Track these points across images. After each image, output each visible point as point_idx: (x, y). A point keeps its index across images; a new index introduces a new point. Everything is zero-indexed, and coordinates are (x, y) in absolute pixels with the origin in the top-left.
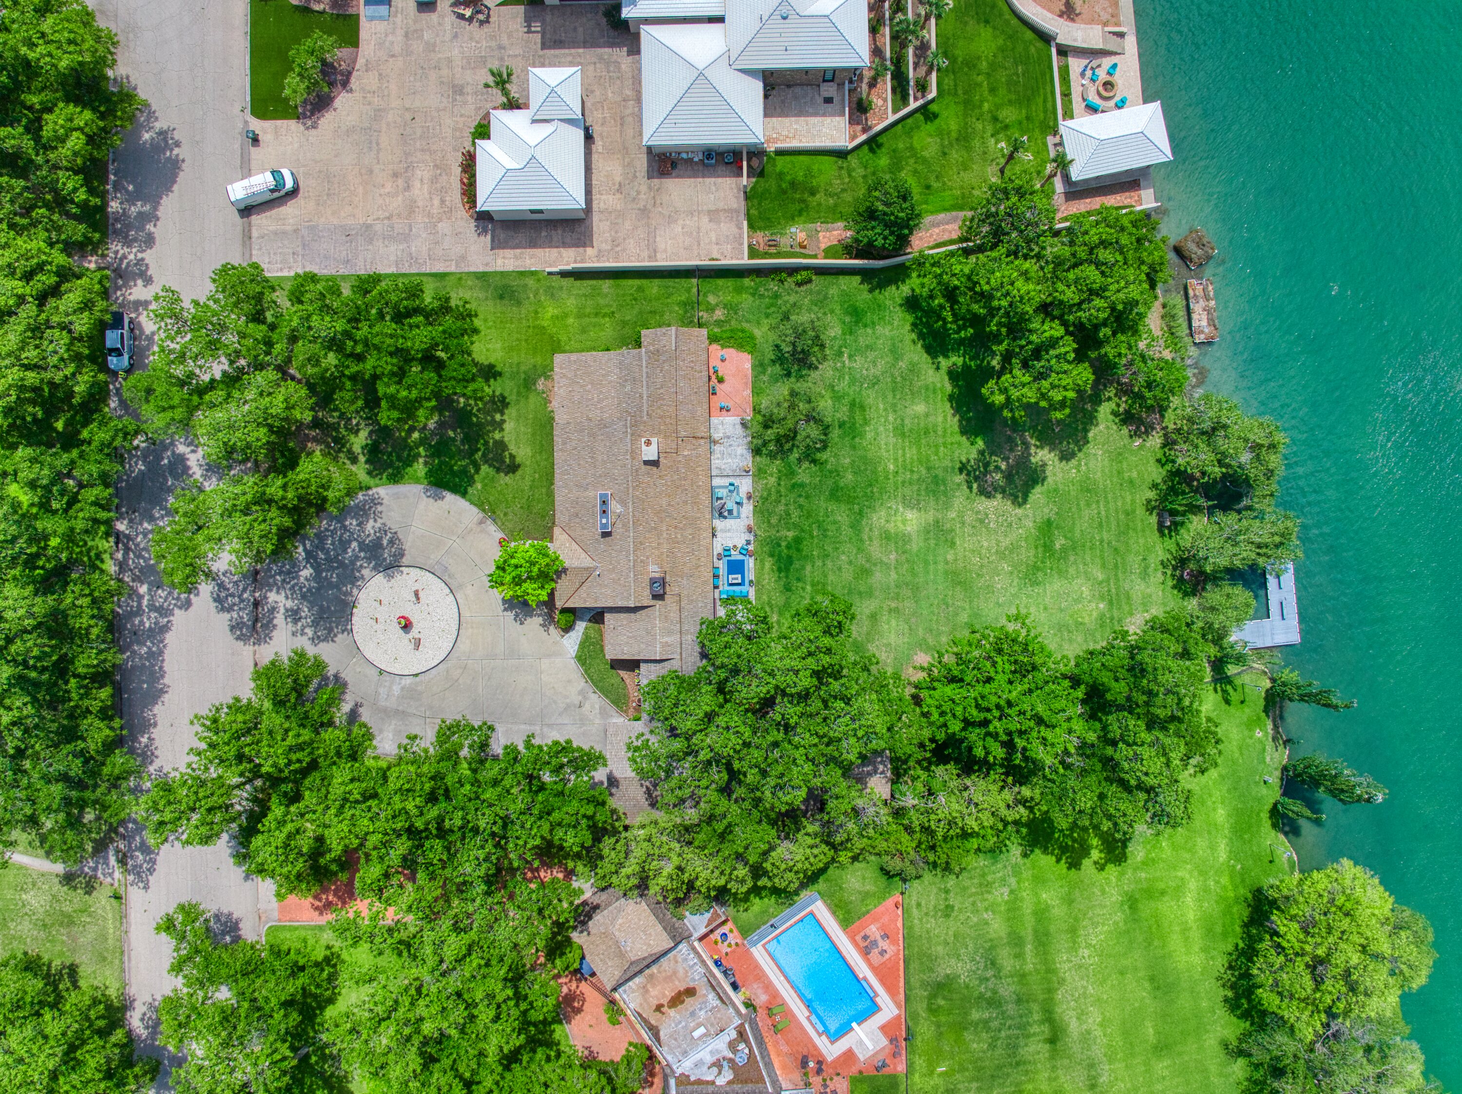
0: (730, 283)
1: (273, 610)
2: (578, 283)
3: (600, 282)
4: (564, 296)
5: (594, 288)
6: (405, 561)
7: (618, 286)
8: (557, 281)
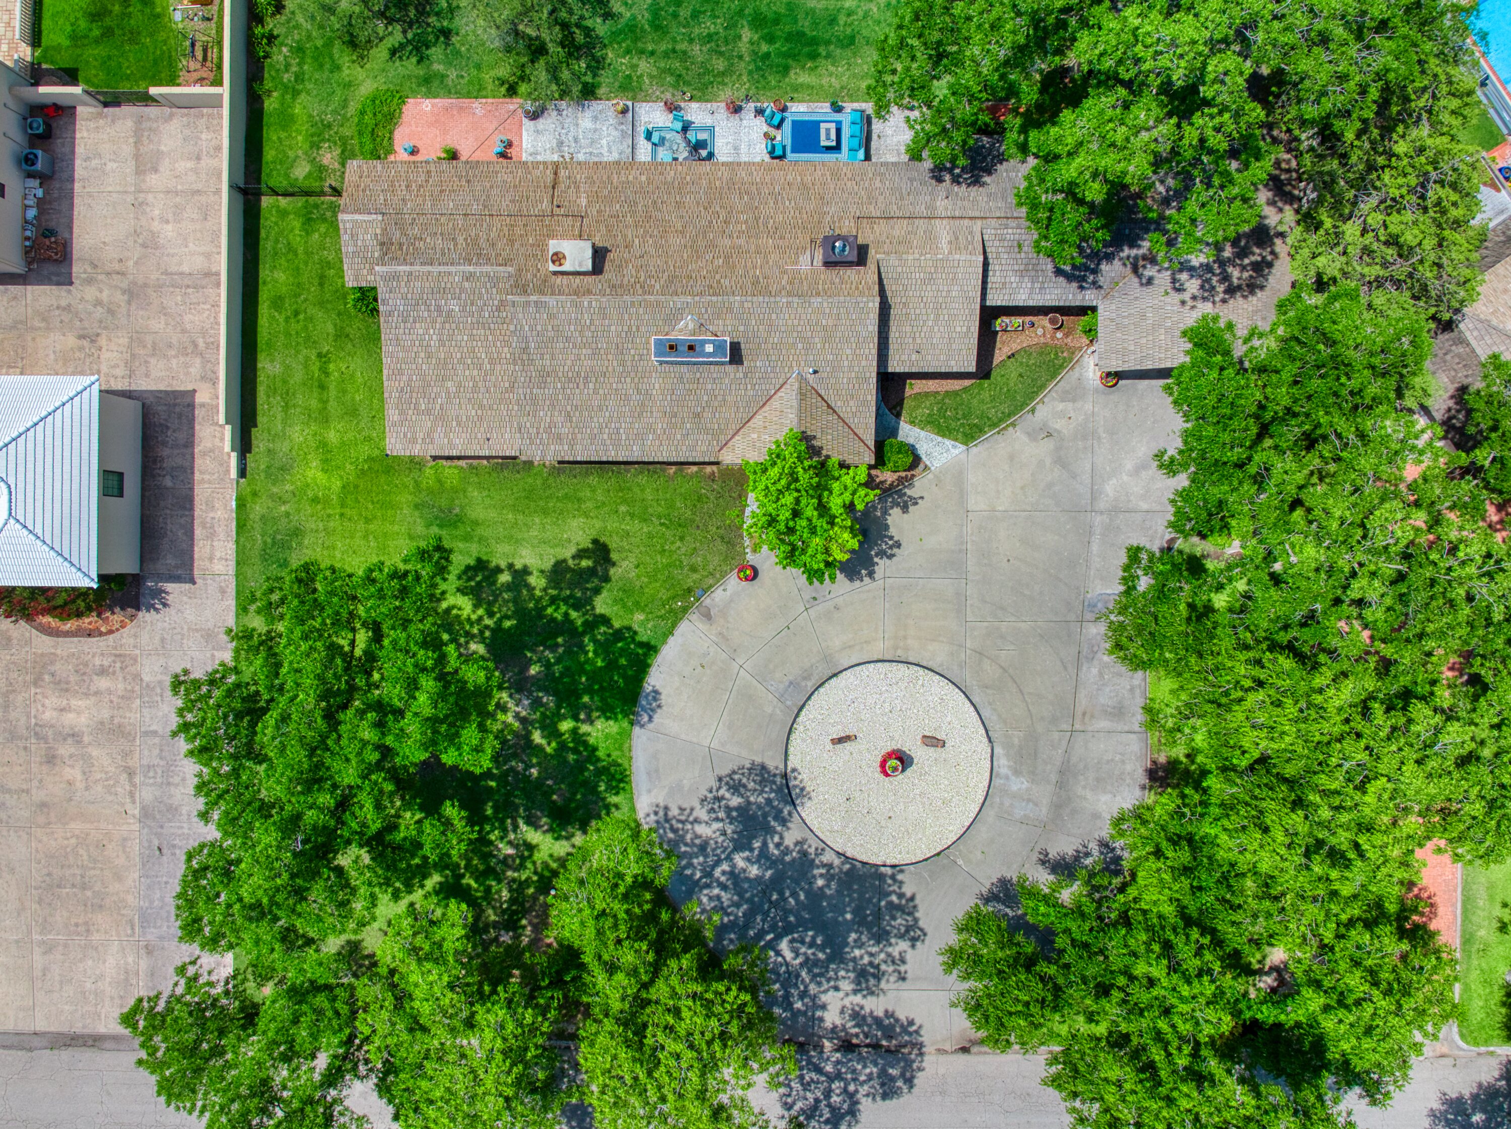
0: (272, 136)
1: (857, 1016)
2: (261, 419)
3: (261, 378)
4: (285, 446)
5: (272, 391)
6: (774, 763)
7: (269, 344)
8: (258, 460)
